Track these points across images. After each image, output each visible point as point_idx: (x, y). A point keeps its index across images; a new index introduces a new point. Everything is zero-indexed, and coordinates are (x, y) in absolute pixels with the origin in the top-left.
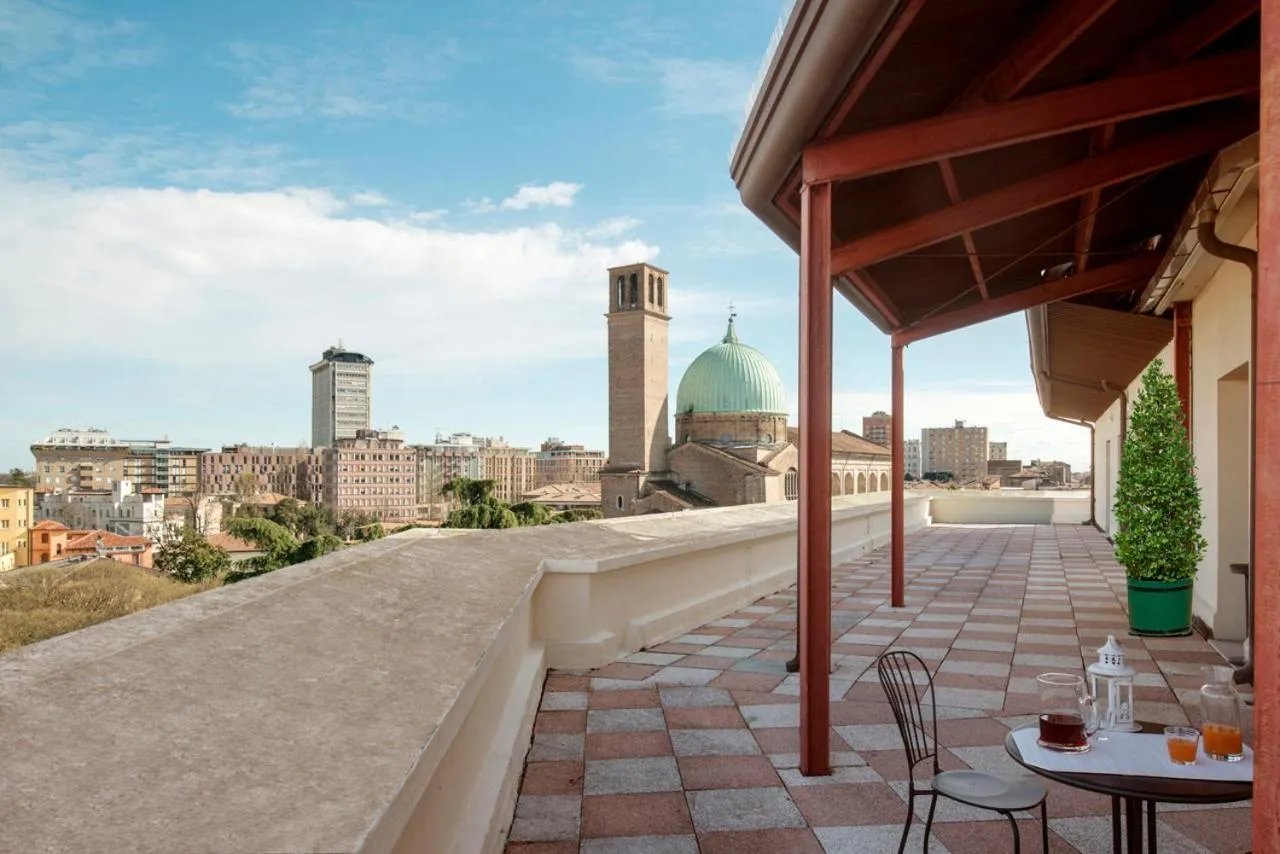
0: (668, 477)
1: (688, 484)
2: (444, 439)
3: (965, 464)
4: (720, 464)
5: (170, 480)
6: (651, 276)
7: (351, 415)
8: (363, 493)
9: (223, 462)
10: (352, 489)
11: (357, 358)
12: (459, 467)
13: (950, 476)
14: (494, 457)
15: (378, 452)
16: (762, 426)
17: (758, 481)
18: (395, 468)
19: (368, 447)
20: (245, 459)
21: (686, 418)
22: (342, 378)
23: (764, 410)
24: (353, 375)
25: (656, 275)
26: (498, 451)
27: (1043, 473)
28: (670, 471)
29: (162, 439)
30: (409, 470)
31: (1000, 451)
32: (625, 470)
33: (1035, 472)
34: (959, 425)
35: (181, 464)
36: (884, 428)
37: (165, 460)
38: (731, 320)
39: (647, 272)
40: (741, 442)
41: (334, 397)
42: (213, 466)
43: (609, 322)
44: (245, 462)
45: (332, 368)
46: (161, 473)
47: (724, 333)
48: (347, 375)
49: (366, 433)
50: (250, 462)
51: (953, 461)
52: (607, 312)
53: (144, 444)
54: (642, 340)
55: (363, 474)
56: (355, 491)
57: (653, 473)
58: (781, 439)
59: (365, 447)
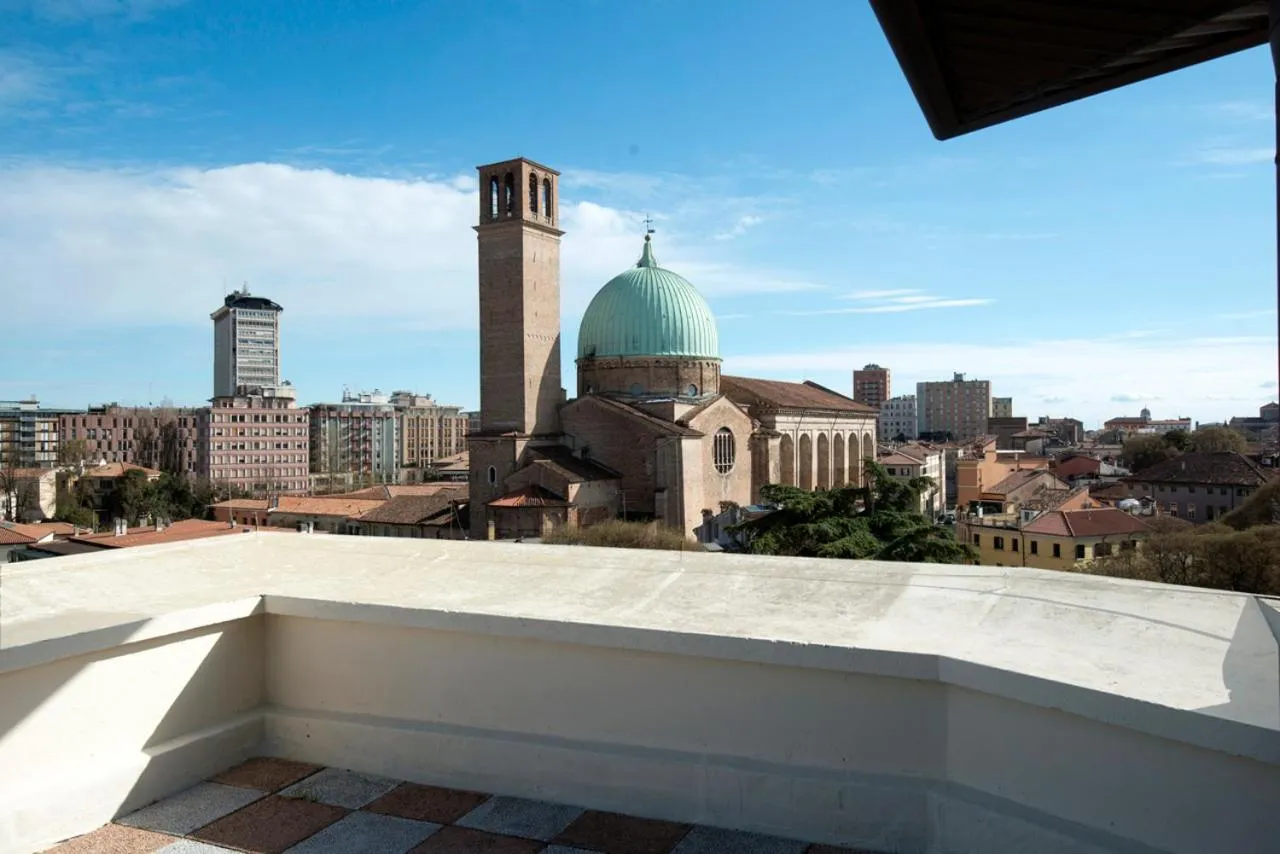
0: (561, 441)
1: (585, 451)
2: (353, 396)
3: (965, 422)
4: (623, 422)
5: (38, 447)
6: (533, 176)
7: (255, 370)
8: (243, 461)
9: (87, 425)
10: (228, 456)
11: (264, 304)
12: (370, 430)
13: (949, 436)
14: (418, 418)
15: (261, 412)
16: (684, 373)
17: (672, 445)
18: (283, 431)
19: (250, 406)
20: (115, 421)
21: (587, 363)
22: (244, 327)
23: (687, 353)
24: (258, 323)
25: (541, 175)
26: (422, 410)
27: (1051, 432)
28: (563, 434)
29: (29, 399)
30: (300, 434)
31: (1005, 407)
32: (496, 432)
33: (1041, 431)
34: (958, 378)
35: (52, 429)
36: (876, 383)
37: (32, 424)
38: (647, 238)
39: (526, 170)
40: (656, 395)
41: (234, 350)
42: (74, 431)
43: (479, 238)
44: (115, 426)
45: (231, 316)
46: (27, 439)
47: (639, 255)
48: (250, 323)
49: (249, 390)
50: (121, 425)
51: (953, 419)
52: (477, 224)
53: (8, 405)
54: (520, 259)
55: (242, 438)
56: (232, 460)
57: (536, 435)
58: (711, 390)
59: (246, 406)
